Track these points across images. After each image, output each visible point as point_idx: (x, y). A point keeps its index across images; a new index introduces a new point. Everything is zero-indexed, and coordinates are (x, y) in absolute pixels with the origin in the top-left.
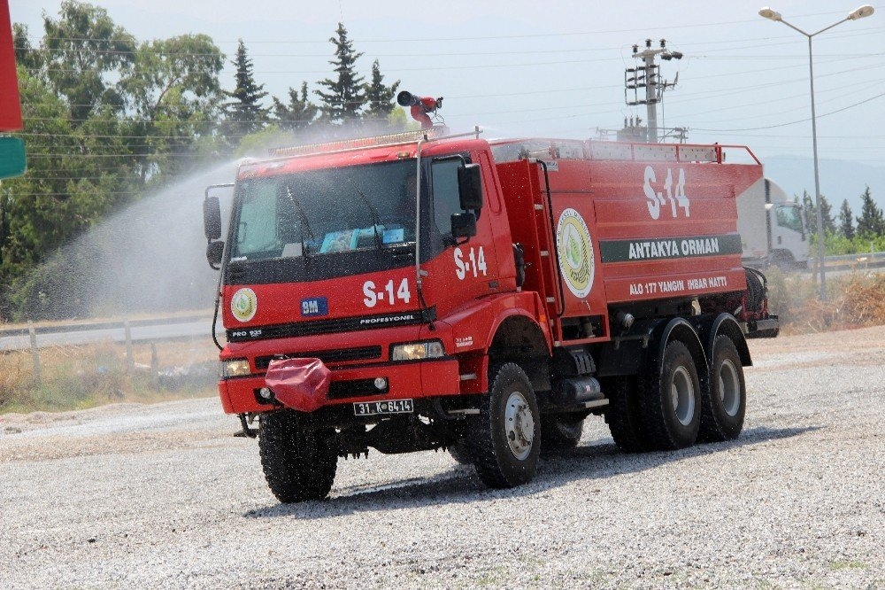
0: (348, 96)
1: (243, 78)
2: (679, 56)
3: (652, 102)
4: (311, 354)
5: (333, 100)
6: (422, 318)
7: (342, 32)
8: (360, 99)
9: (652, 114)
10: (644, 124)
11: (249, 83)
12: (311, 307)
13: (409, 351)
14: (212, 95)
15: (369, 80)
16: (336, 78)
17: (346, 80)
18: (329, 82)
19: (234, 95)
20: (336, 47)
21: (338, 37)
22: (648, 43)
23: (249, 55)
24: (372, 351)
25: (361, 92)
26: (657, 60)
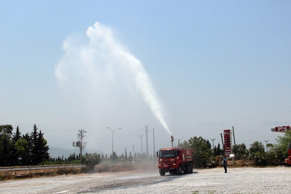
0: (35, 135)
1: (18, 131)
2: (86, 132)
3: (81, 139)
4: (167, 164)
5: (33, 135)
6: (175, 162)
7: (35, 125)
8: (38, 135)
9: (82, 140)
10: (80, 142)
11: (18, 132)
12: (166, 161)
13: (174, 164)
14: (10, 134)
15: (39, 133)
16: (33, 132)
17: (35, 132)
18: (32, 133)
19: (16, 134)
20: (34, 128)
21: (34, 126)
22: (82, 130)
23: (19, 128)
24: (171, 164)
25: (37, 134)
26: (83, 132)
